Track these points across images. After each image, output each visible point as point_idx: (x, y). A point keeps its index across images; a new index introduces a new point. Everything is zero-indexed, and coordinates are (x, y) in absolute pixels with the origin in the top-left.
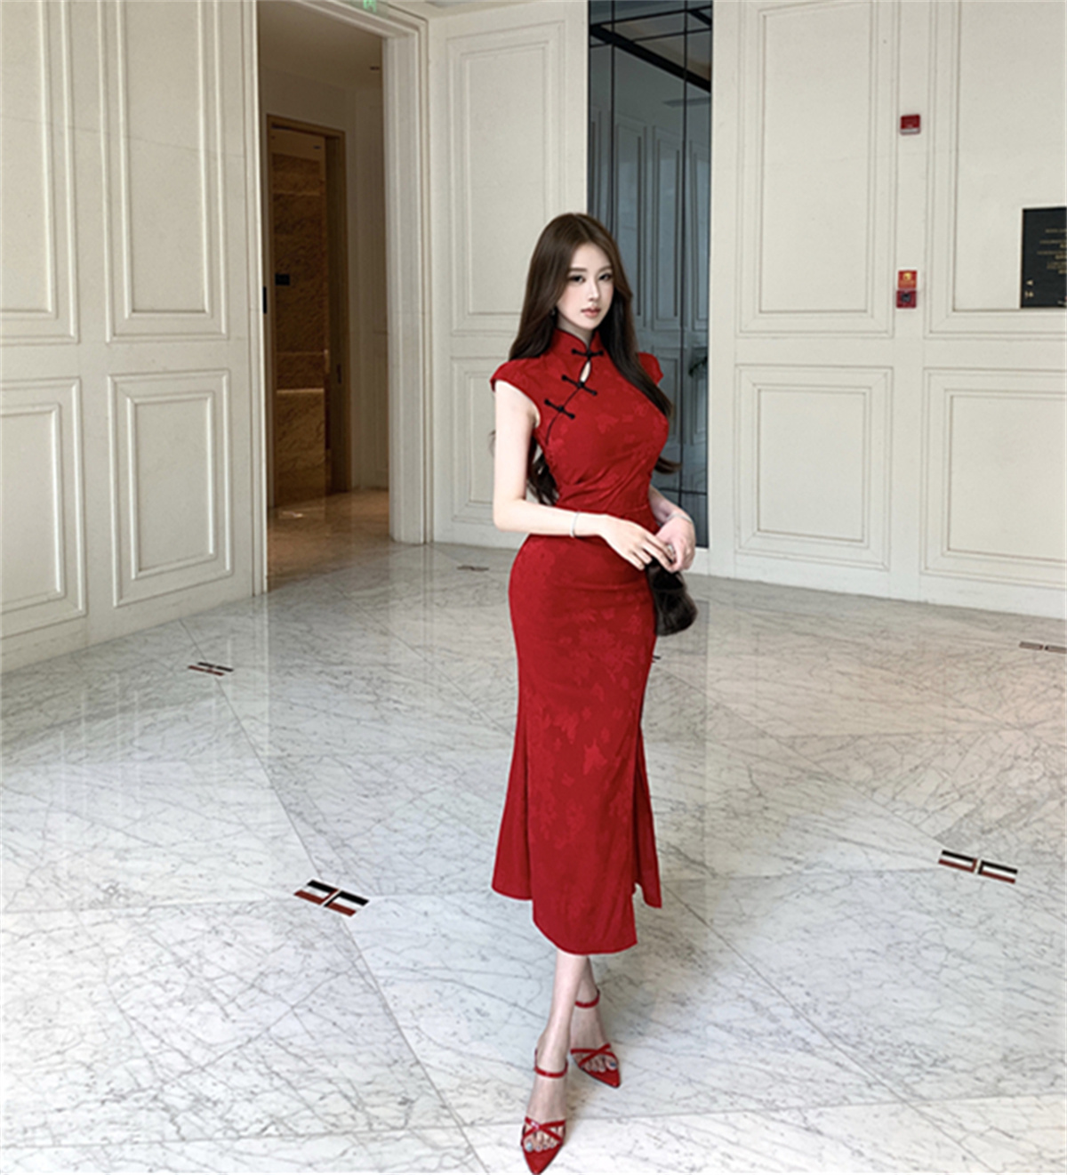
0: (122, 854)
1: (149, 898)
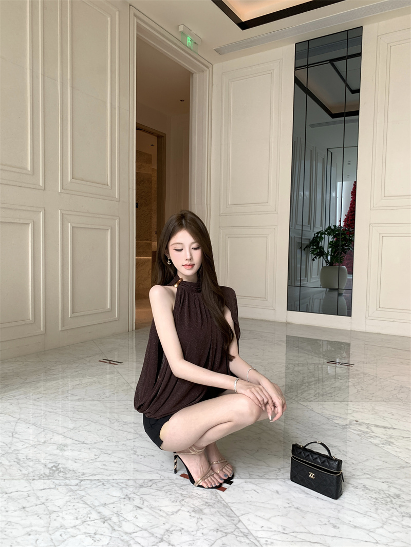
0: (62, 447)
1: (80, 474)
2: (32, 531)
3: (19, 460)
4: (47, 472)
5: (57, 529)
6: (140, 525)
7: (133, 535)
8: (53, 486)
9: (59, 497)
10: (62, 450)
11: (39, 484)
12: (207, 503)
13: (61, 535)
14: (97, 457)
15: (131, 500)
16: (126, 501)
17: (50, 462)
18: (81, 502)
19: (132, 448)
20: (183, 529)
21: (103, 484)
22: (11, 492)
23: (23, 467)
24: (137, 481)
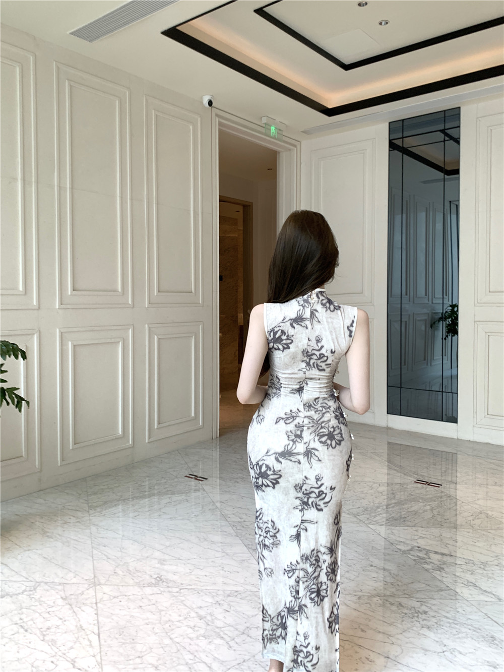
0: (162, 562)
1: (179, 584)
2: (149, 622)
4: (153, 581)
5: (166, 622)
7: (222, 629)
8: (159, 592)
9: (165, 600)
10: (162, 564)
11: (148, 590)
13: (170, 626)
14: (191, 571)
15: (221, 605)
16: (217, 606)
17: (154, 574)
18: (183, 605)
19: (220, 564)
21: (198, 592)
22: (129, 595)
23: (134, 577)
24: (226, 592)
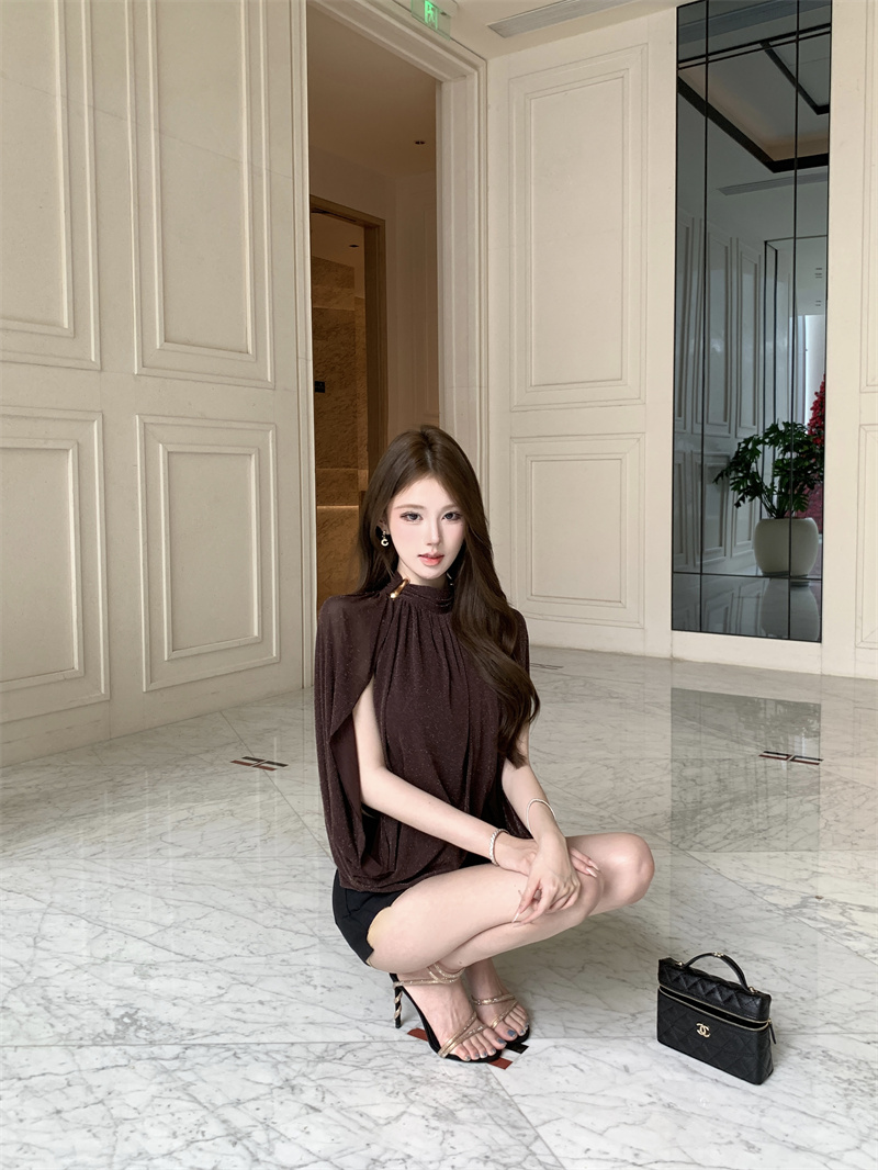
0: (144, 970)
1: (185, 1032)
2: (75, 1165)
3: (50, 1001)
4: (111, 1028)
5: (132, 1159)
6: (314, 1148)
8: (124, 1062)
9: (136, 1087)
10: (144, 976)
11: (92, 1057)
12: (465, 1096)
14: (223, 991)
15: (296, 1091)
16: (286, 1094)
17: (117, 1006)
18: (186, 1098)
19: (303, 968)
20: (409, 1157)
21: (235, 1054)
22: (31, 1077)
23: (57, 1017)
24: (312, 1048)
